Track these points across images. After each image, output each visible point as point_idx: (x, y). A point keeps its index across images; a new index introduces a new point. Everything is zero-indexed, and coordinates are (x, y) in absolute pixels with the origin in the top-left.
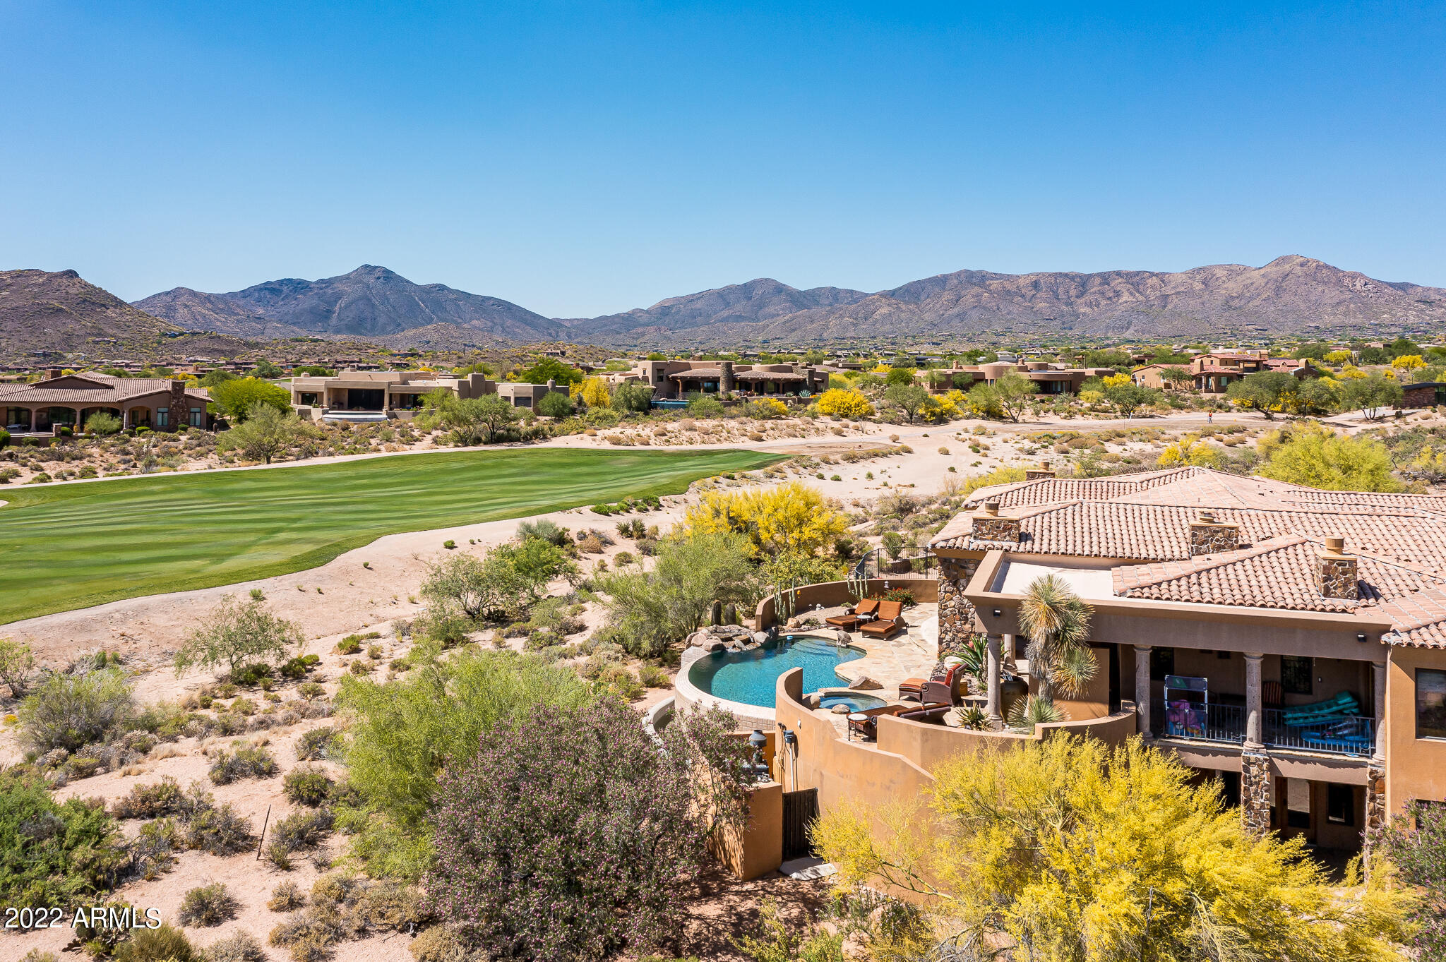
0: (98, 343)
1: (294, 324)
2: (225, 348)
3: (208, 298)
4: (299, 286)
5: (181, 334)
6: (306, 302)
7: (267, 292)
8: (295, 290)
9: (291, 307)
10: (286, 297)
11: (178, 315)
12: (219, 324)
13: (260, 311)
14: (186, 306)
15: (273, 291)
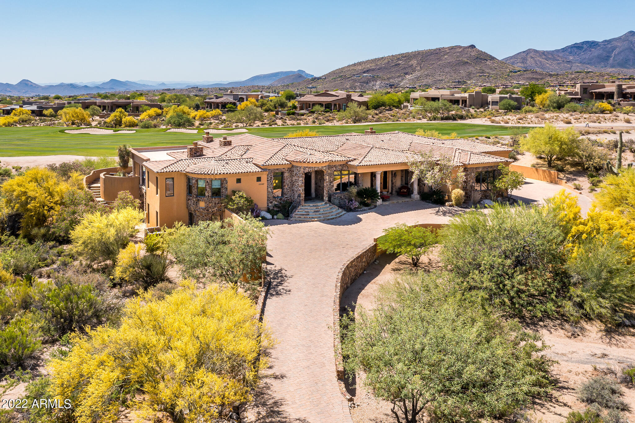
0: (481, 76)
1: (589, 64)
2: (539, 77)
3: (544, 54)
4: (592, 44)
5: (519, 71)
6: (596, 52)
7: (575, 49)
8: (590, 46)
9: (587, 55)
10: (585, 50)
11: (528, 62)
12: (548, 65)
13: (571, 58)
14: (532, 58)
15: (578, 47)
